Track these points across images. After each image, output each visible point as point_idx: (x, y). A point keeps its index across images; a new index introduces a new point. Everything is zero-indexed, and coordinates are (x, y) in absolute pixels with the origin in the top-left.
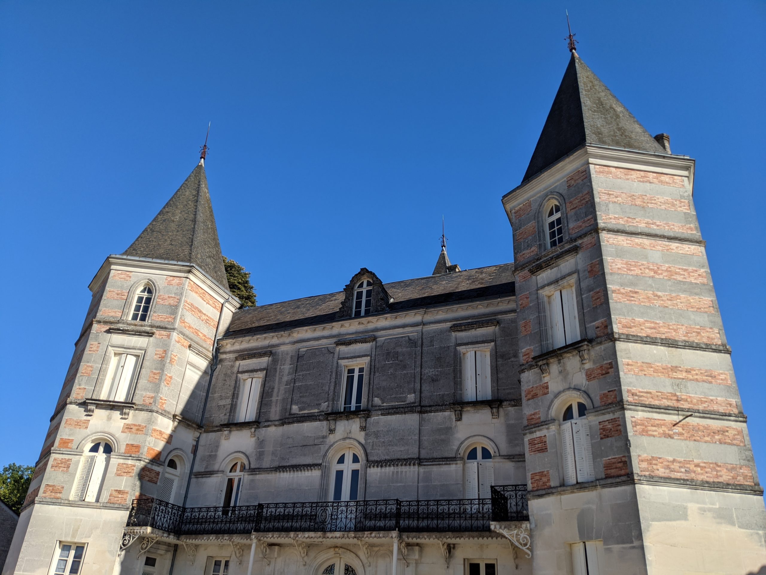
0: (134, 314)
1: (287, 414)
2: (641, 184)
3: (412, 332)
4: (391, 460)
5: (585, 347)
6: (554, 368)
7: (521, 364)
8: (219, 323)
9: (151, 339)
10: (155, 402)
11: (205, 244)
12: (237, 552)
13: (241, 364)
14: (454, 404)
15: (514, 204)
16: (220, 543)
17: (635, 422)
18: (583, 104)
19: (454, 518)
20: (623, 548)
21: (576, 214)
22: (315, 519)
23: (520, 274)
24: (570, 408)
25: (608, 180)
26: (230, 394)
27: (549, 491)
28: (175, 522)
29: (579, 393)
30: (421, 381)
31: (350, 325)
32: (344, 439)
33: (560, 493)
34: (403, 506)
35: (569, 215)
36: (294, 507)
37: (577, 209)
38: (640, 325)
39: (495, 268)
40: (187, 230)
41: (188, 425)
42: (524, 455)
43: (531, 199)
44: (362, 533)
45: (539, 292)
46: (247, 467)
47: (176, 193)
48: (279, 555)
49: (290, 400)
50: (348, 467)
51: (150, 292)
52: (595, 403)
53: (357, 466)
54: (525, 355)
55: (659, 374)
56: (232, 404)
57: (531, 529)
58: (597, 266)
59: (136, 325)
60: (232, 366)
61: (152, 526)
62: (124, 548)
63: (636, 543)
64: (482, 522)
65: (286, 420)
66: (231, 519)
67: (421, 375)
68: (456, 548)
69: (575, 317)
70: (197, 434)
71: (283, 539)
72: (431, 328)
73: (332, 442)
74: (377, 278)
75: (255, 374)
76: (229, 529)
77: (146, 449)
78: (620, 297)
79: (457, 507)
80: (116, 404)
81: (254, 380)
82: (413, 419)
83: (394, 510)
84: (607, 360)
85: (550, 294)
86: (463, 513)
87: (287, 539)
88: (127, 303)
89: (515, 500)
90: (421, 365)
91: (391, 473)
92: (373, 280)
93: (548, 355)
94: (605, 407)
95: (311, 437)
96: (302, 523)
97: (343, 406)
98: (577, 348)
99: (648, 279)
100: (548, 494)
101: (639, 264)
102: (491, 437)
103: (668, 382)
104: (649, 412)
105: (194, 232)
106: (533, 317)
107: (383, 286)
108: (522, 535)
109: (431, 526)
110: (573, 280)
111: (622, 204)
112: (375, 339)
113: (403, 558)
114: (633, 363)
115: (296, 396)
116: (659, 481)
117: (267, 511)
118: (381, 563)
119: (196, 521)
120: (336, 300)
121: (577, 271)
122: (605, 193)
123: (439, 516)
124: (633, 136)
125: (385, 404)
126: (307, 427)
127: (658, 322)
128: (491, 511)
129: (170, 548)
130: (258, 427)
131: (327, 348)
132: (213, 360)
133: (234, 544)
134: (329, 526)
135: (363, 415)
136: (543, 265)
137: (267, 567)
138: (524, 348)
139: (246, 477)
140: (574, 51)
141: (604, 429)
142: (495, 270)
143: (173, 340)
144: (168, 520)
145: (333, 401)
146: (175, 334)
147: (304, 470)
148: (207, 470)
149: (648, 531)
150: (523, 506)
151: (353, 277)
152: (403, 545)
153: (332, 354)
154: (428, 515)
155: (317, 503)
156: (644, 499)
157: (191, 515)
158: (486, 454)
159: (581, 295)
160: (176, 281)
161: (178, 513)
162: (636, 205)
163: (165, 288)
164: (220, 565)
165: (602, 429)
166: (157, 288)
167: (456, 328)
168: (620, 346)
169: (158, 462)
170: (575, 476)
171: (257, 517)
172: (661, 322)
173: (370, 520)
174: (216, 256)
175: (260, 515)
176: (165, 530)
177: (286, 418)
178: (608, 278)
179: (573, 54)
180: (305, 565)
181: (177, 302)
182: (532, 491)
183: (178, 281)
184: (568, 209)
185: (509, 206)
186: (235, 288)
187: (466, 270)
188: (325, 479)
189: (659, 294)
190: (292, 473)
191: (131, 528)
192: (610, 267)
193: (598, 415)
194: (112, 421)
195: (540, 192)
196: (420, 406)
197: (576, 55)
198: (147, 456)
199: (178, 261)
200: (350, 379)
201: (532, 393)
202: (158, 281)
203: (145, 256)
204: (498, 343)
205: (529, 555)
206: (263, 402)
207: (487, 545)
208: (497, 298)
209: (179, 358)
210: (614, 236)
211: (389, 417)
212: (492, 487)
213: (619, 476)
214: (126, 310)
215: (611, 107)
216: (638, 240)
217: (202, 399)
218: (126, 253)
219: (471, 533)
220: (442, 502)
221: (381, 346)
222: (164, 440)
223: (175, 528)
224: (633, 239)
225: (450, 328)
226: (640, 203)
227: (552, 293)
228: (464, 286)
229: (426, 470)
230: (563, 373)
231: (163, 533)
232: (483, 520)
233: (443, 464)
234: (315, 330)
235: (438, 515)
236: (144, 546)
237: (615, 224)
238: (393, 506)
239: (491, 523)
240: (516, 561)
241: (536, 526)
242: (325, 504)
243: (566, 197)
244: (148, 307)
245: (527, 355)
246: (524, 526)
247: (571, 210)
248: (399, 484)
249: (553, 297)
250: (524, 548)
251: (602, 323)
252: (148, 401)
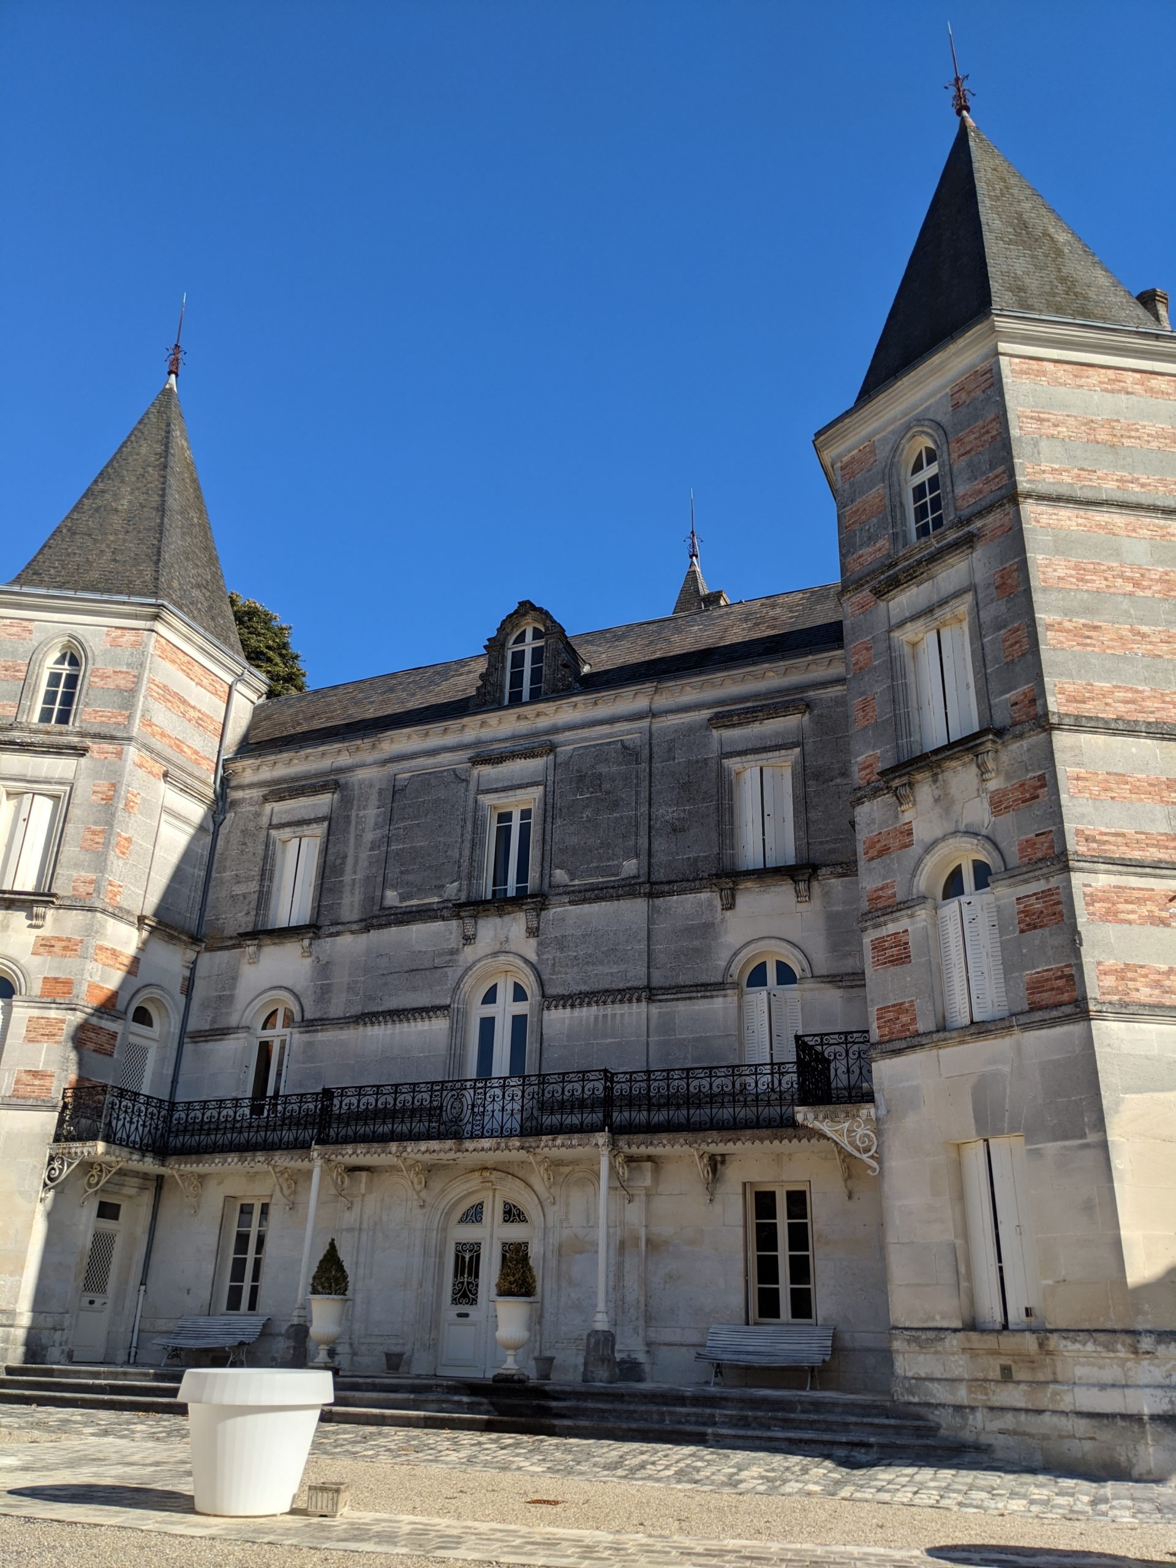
0: (43, 709)
1: (377, 907)
2: (1109, 395)
3: (630, 733)
4: (592, 993)
5: (989, 745)
6: (925, 791)
7: (856, 786)
8: (224, 725)
9: (83, 760)
10: (98, 890)
11: (187, 559)
12: (285, 1186)
13: (276, 809)
14: (718, 876)
15: (842, 448)
16: (248, 1169)
17: (1091, 895)
18: (984, 228)
19: (723, 1103)
20: (1065, 1147)
21: (970, 464)
22: (440, 1115)
23: (853, 600)
24: (957, 873)
25: (1038, 388)
26: (256, 871)
27: (916, 1041)
28: (153, 1131)
29: (975, 841)
30: (650, 832)
31: (500, 722)
32: (495, 954)
33: (936, 1045)
34: (618, 1082)
35: (955, 467)
36: (396, 1092)
37: (973, 453)
38: (1104, 696)
39: (801, 595)
40: (148, 530)
41: (172, 937)
42: (863, 973)
43: (876, 438)
44: (536, 1138)
45: (892, 634)
46: (297, 1017)
47: (120, 450)
48: (369, 1189)
49: (380, 879)
50: (505, 1010)
51: (74, 662)
52: (1008, 860)
53: (521, 1008)
54: (864, 769)
55: (1143, 796)
56: (261, 892)
57: (878, 1119)
58: (1015, 574)
59: (48, 733)
60: (258, 815)
61: (107, 1139)
62: (51, 1184)
63: (1092, 1138)
64: (778, 1109)
65: (375, 921)
66: (268, 1122)
67: (650, 820)
68: (728, 1162)
69: (967, 685)
70: (191, 955)
71: (376, 1156)
72: (669, 723)
73: (470, 961)
74: (554, 622)
75: (307, 830)
76: (265, 1141)
77: (85, 987)
78: (1061, 639)
79: (728, 1081)
80: (17, 897)
81: (305, 841)
82: (633, 910)
83: (600, 1093)
84: (1033, 770)
85: (916, 639)
86: (741, 1091)
87: (383, 1155)
88: (26, 686)
89: (844, 1062)
90: (650, 799)
91: (592, 1019)
92: (544, 625)
93: (912, 765)
94: (1031, 868)
95: (425, 952)
96: (414, 1125)
97: (490, 888)
98: (972, 747)
99: (1120, 599)
100: (912, 1047)
101: (1102, 567)
102: (795, 940)
103: (1160, 811)
104: (1120, 873)
105: (161, 533)
106: (879, 688)
107: (566, 637)
108: (860, 1132)
109: (675, 1120)
110: (963, 606)
111: (1067, 440)
112: (552, 748)
113: (621, 1186)
114: (1087, 775)
115: (393, 872)
116: (1140, 1012)
117: (341, 1102)
118: (578, 1198)
119: (197, 1127)
120: (470, 672)
121: (972, 588)
122: (1032, 418)
123: (690, 1100)
124: (1092, 294)
125: (576, 882)
126: (418, 933)
127: (1140, 688)
128: (796, 1086)
129: (149, 1183)
130: (317, 937)
131: (454, 770)
132: (216, 802)
133: (277, 1170)
134: (469, 1127)
135: (533, 906)
136: (902, 577)
137: (347, 1214)
138: (862, 754)
139: (297, 1038)
140: (965, 113)
141: (1026, 912)
142: (802, 599)
143: (129, 762)
144: (140, 1129)
145: (470, 880)
146: (132, 749)
147: (415, 1019)
148: (216, 1026)
149: (1117, 1112)
150: (861, 1073)
151: (504, 622)
152: (620, 1159)
153: (464, 784)
154: (668, 1099)
155: (443, 1082)
156: (1108, 1049)
157: (187, 1115)
158: (786, 975)
159: (981, 637)
160: (130, 637)
161: (159, 1112)
162: (1098, 442)
163: (106, 652)
164: (251, 1213)
165: (1023, 912)
166: (90, 655)
167: (721, 720)
168: (1061, 740)
169: (113, 1013)
170: (967, 1009)
171: (321, 1115)
172: (1147, 689)
173: (552, 1113)
174: (213, 585)
175: (326, 1110)
176: (134, 1147)
177: (373, 917)
178: (1037, 597)
179: (963, 120)
180: (422, 1207)
181: (133, 682)
182: (880, 1043)
183: (133, 638)
184: (954, 456)
185: (828, 455)
186: (260, 659)
187: (741, 602)
188: (459, 1035)
189: (1144, 629)
190: (390, 1026)
191: (63, 1145)
192: (1041, 576)
193: (1014, 885)
194: (10, 932)
195: (895, 419)
196: (649, 882)
197: (970, 121)
198: (88, 1000)
199: (130, 594)
200: (504, 834)
201: (878, 846)
202: (89, 638)
203: (61, 586)
204: (809, 748)
205: (874, 1170)
206: (326, 886)
207: (790, 1155)
208: (806, 655)
209: (144, 800)
210: (1050, 510)
211: (586, 908)
212: (798, 1038)
213: (1057, 1006)
214: (26, 703)
215: (1046, 234)
216: (1101, 517)
217: (197, 882)
218: (18, 580)
219: (756, 1131)
220: (697, 1071)
221: (567, 764)
222: (122, 967)
223: (154, 1142)
224: (1090, 514)
225: (709, 720)
226: (1106, 437)
227: (921, 636)
228: (737, 634)
229: (664, 1010)
230: (944, 801)
231: (131, 1153)
232: (781, 1106)
233: (697, 998)
234: (427, 734)
235: (688, 1099)
236: (94, 1181)
237: (1053, 484)
238: (596, 1084)
239: (797, 1109)
240: (849, 1182)
241: (888, 1112)
242: (458, 1085)
243: (949, 429)
244: (73, 694)
245: (867, 767)
246: (863, 1112)
247: (959, 457)
248: (609, 1041)
249: (922, 646)
250: (864, 1157)
251: (1025, 694)
252: (83, 889)
